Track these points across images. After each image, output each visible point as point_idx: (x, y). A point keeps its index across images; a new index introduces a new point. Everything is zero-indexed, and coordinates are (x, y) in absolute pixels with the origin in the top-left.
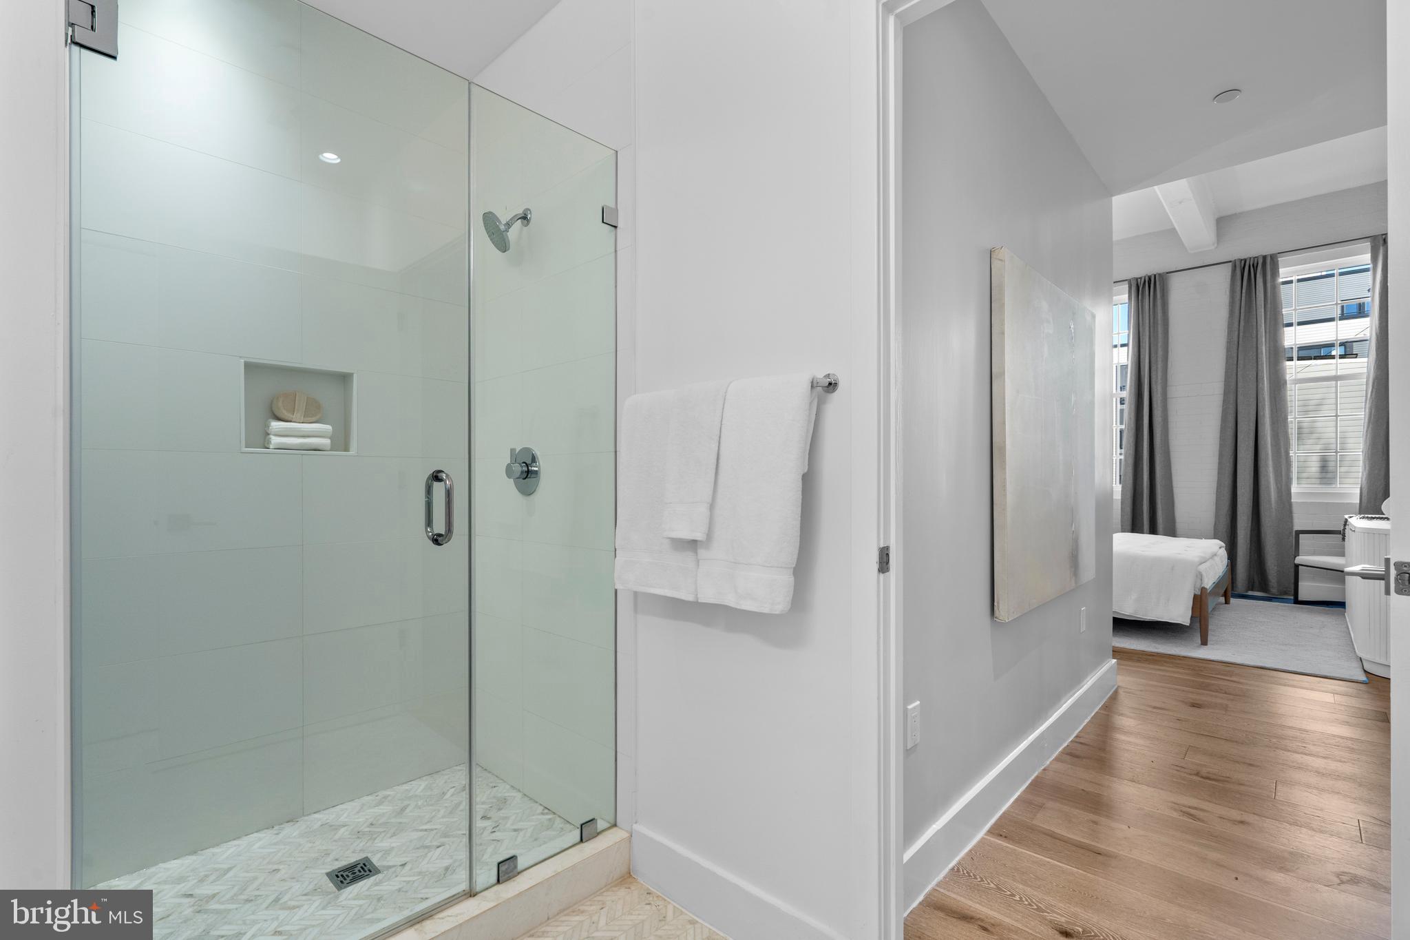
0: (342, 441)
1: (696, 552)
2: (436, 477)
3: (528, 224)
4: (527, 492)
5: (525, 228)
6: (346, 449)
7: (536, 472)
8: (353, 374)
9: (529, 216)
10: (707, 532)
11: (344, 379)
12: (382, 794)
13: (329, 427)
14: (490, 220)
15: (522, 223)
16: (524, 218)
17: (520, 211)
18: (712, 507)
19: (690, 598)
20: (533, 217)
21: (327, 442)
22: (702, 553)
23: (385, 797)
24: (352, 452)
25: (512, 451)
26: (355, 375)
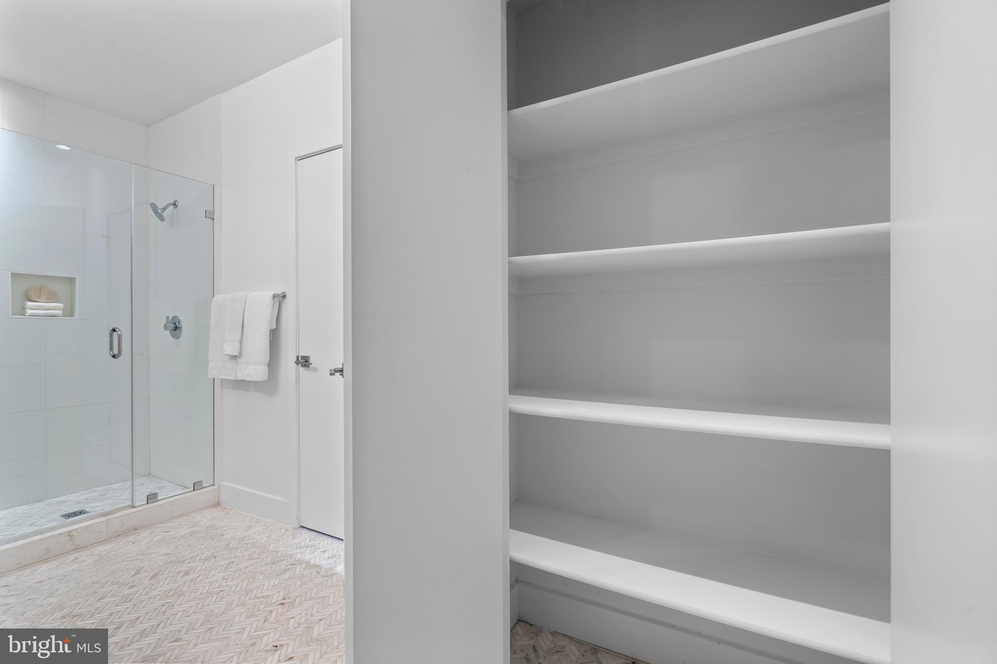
0: (69, 312)
1: (236, 360)
2: (114, 330)
3: (176, 208)
4: (176, 337)
5: (175, 209)
6: (72, 316)
7: (180, 328)
8: (75, 278)
9: (177, 204)
10: (239, 351)
11: (71, 281)
12: (93, 490)
13: (61, 305)
14: (154, 207)
15: (174, 207)
16: (175, 204)
17: (172, 201)
18: (241, 342)
19: (234, 379)
20: (179, 204)
21: (60, 312)
22: (239, 360)
23: (96, 490)
24: (76, 317)
25: (168, 318)
26: (77, 279)
